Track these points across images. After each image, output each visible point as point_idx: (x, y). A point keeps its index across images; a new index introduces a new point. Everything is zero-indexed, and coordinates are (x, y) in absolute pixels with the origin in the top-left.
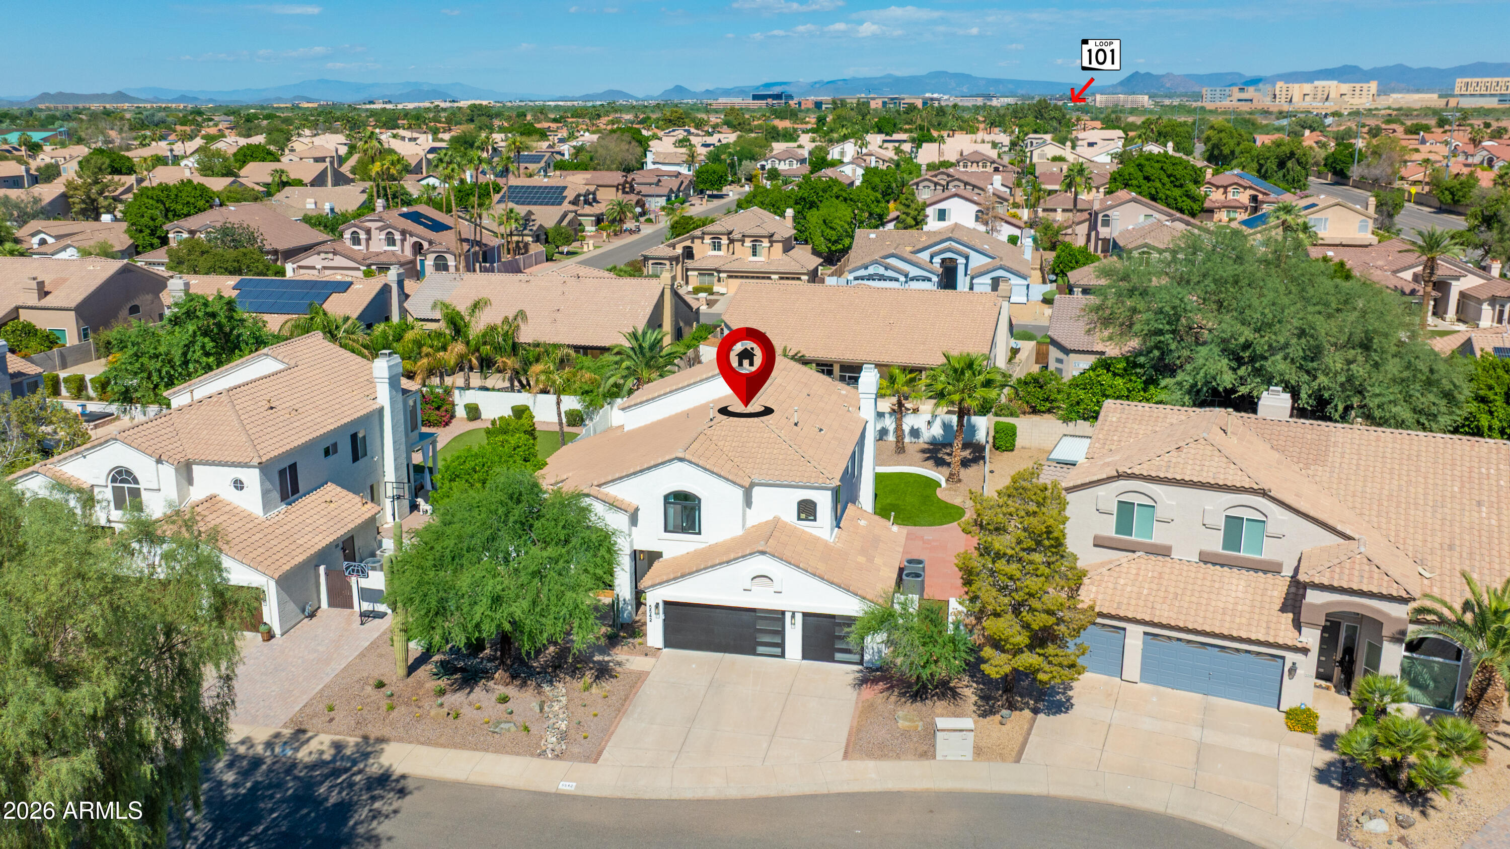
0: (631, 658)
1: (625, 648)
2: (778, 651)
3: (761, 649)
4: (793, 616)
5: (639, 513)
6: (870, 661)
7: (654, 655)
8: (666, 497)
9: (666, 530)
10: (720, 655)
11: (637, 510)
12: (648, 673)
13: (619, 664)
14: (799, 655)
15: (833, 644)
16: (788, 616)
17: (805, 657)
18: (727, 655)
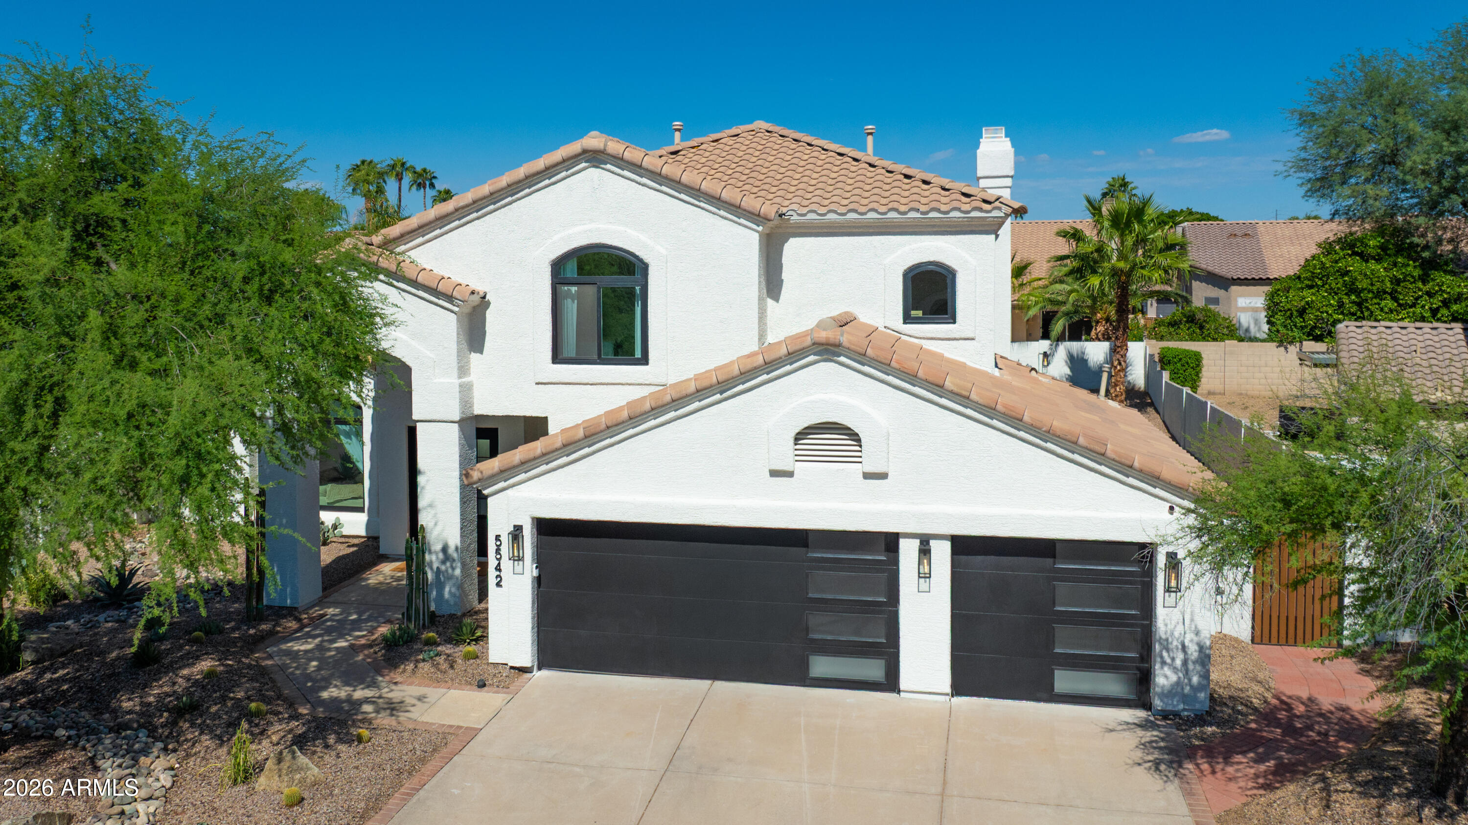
0: (433, 693)
1: (425, 667)
2: (874, 669)
3: (821, 666)
4: (925, 551)
5: (490, 314)
6: (1174, 691)
7: (503, 686)
8: (558, 266)
9: (557, 358)
10: (700, 685)
11: (484, 303)
12: (473, 733)
13: (393, 708)
14: (943, 680)
15: (1050, 642)
16: (908, 550)
17: (960, 687)
18: (721, 686)
